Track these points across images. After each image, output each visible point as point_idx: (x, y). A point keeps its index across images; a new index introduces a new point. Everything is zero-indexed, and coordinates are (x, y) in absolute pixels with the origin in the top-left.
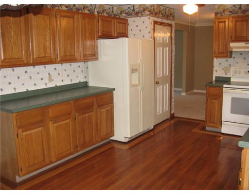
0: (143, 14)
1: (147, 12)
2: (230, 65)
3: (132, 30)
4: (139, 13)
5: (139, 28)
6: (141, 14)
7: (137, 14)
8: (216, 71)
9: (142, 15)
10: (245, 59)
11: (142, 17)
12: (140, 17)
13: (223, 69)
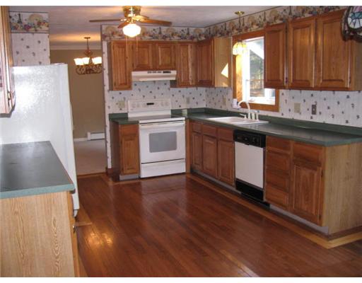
0: (38, 29)
1: (44, 28)
2: (124, 98)
3: (18, 53)
4: (30, 27)
5: (31, 49)
6: (33, 29)
7: (27, 28)
8: (109, 107)
9: (36, 30)
10: (140, 90)
11: (36, 35)
12: (33, 33)
13: (117, 104)
